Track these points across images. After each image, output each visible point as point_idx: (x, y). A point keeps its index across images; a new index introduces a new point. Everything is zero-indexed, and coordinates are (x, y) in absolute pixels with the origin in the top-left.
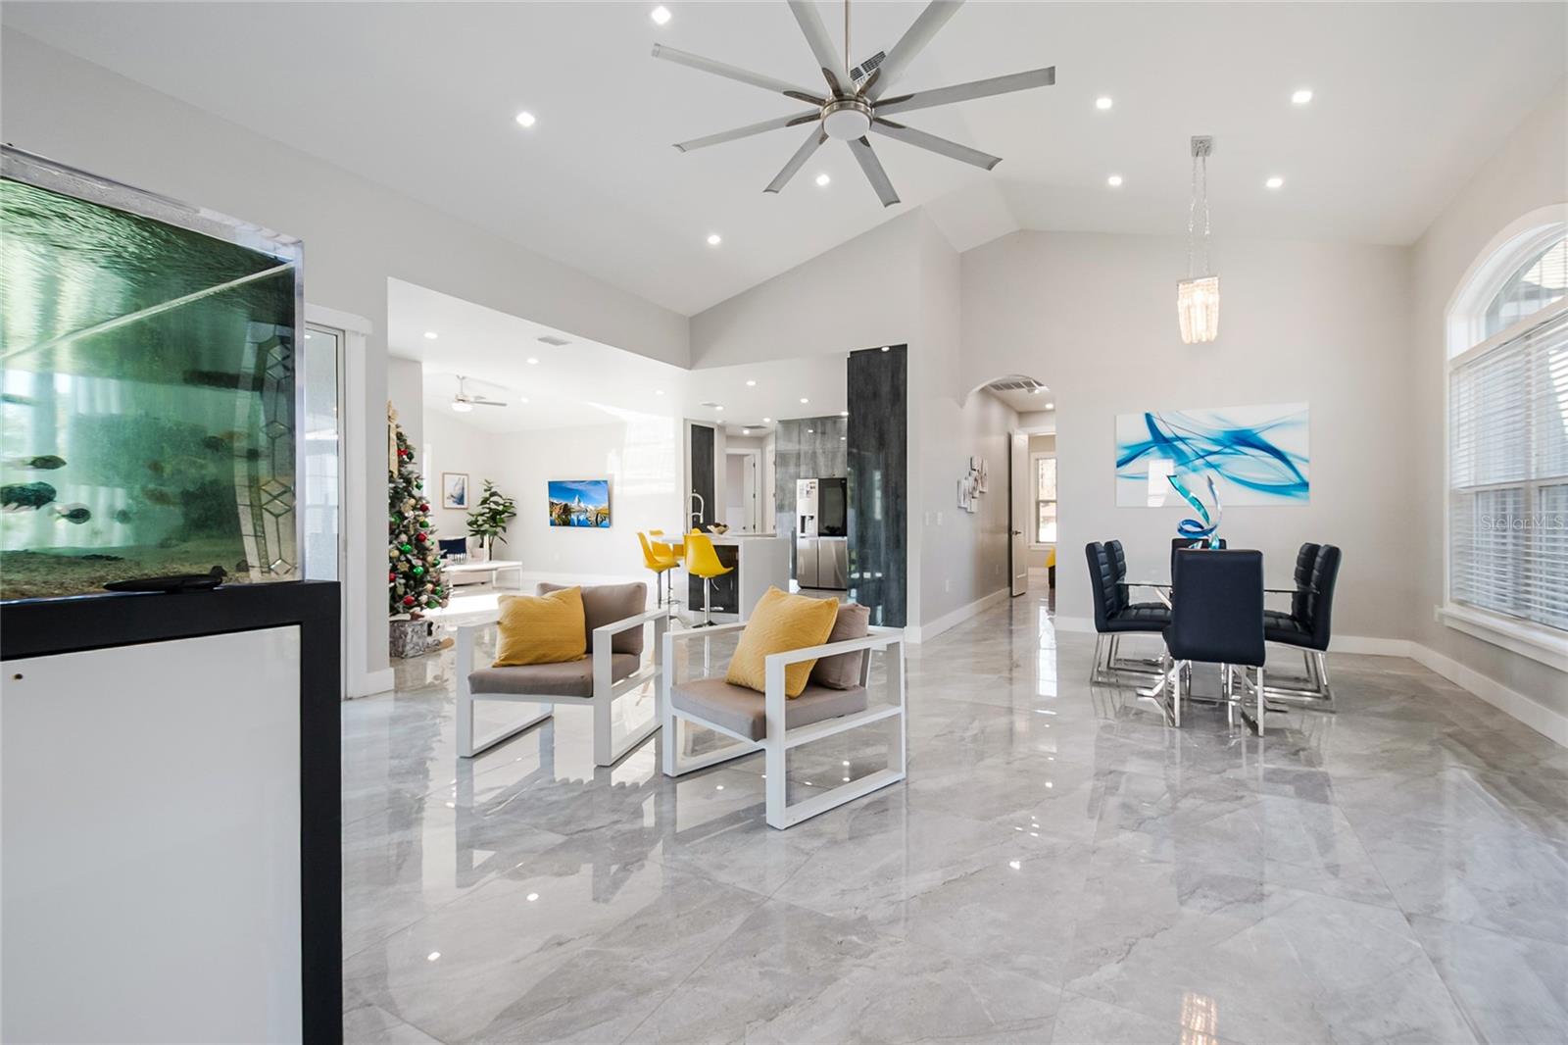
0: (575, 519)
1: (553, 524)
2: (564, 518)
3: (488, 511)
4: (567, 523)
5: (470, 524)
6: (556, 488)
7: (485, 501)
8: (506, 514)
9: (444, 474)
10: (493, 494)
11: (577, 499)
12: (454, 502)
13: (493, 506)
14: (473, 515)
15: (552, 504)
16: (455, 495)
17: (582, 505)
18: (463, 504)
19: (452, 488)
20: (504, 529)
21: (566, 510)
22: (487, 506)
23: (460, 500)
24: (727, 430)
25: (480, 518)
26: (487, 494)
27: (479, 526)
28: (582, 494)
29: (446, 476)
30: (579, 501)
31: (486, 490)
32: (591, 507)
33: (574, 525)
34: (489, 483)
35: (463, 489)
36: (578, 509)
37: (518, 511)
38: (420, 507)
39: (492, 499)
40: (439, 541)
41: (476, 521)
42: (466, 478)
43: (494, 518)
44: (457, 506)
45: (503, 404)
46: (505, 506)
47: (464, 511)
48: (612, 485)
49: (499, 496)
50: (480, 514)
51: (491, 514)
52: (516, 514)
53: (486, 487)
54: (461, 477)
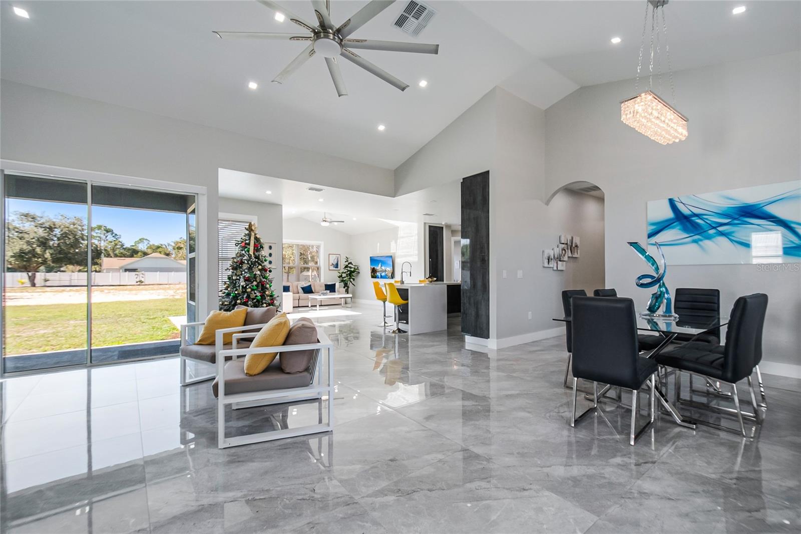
0: (379, 275)
1: (370, 277)
3: (347, 271)
4: (375, 276)
5: (339, 277)
6: (373, 260)
7: (347, 266)
8: (356, 273)
10: (350, 263)
11: (380, 265)
12: (334, 267)
13: (349, 269)
14: (340, 273)
15: (371, 268)
16: (334, 264)
17: (383, 268)
18: (338, 268)
19: (333, 260)
20: (354, 279)
21: (376, 270)
22: (347, 269)
23: (337, 266)
24: (452, 227)
25: (343, 274)
26: (347, 263)
27: (343, 278)
29: (330, 255)
30: (382, 266)
31: (346, 262)
33: (378, 278)
34: (348, 258)
35: (338, 261)
36: (380, 270)
37: (361, 272)
38: (264, 270)
39: (349, 265)
40: (326, 285)
41: (342, 275)
42: (339, 256)
43: (350, 274)
44: (335, 269)
45: (343, 222)
46: (354, 269)
47: (337, 271)
48: (394, 258)
49: (352, 264)
50: (343, 273)
51: (349, 272)
52: (359, 273)
53: (346, 260)
54: (337, 256)
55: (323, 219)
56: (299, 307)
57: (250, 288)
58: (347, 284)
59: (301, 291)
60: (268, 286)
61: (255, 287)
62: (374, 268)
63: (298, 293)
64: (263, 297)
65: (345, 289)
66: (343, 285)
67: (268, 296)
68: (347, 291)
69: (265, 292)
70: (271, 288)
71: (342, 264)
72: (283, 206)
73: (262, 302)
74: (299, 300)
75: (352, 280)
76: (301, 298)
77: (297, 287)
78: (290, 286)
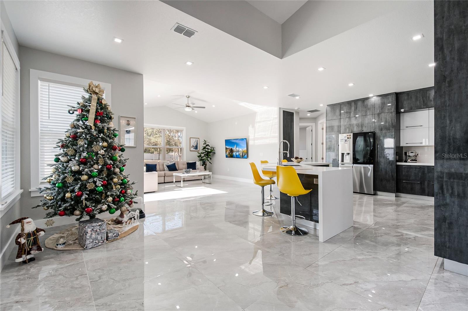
0: (235, 154)
2: (231, 155)
3: (205, 152)
4: (232, 156)
5: (199, 157)
6: (228, 142)
7: (204, 148)
8: (212, 153)
9: (190, 138)
10: (208, 145)
12: (194, 148)
13: (207, 150)
14: (199, 153)
15: (226, 148)
16: (194, 146)
17: (237, 149)
18: (197, 149)
19: (193, 143)
20: (211, 159)
21: (232, 151)
22: (205, 150)
23: (196, 147)
26: (205, 145)
27: (201, 157)
28: (237, 145)
29: (191, 139)
30: (236, 147)
31: (204, 144)
32: (240, 150)
34: (206, 141)
35: (197, 144)
36: (236, 150)
38: (111, 148)
39: (207, 147)
40: (187, 163)
41: (201, 155)
42: (198, 139)
43: (207, 155)
44: (195, 150)
45: (204, 108)
46: (211, 150)
47: (197, 152)
48: (248, 140)
49: (209, 146)
50: (202, 153)
51: (206, 153)
52: (215, 153)
53: (204, 143)
54: (197, 139)
55: (186, 104)
56: (164, 183)
57: (87, 174)
58: (205, 162)
59: (166, 168)
60: (117, 170)
61: (96, 174)
62: (231, 149)
63: (164, 171)
64: (107, 186)
65: (203, 167)
66: (202, 163)
67: (116, 184)
68: (205, 168)
69: (112, 179)
70: (123, 173)
71: (201, 146)
72: (144, 76)
73: (106, 193)
74: (164, 177)
75: (209, 159)
76: (166, 175)
77: (163, 165)
78: (156, 164)
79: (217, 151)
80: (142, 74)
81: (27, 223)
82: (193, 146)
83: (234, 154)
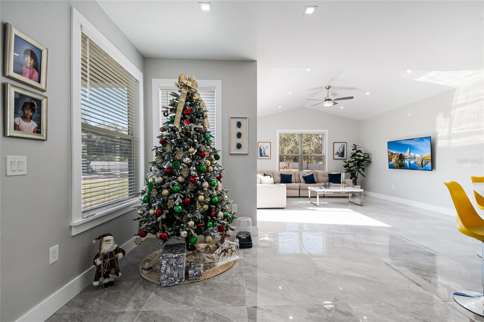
0: (408, 163)
1: (391, 167)
2: (399, 163)
3: (354, 160)
4: (402, 166)
5: (345, 167)
6: (392, 144)
7: (354, 155)
8: (366, 162)
9: (334, 143)
10: (360, 151)
11: (408, 151)
13: (357, 158)
14: (346, 162)
15: (390, 154)
17: (412, 154)
18: (344, 157)
19: (338, 148)
20: (363, 169)
21: (401, 157)
22: (355, 157)
23: (342, 154)
25: (350, 164)
26: (355, 151)
27: (349, 167)
28: (412, 148)
29: (335, 143)
30: (410, 152)
31: (353, 150)
32: (418, 155)
33: (406, 168)
34: (356, 146)
35: (344, 150)
36: (409, 156)
37: (373, 160)
39: (357, 154)
40: (329, 174)
41: (348, 165)
42: (345, 144)
43: (358, 164)
44: (340, 158)
45: (352, 98)
46: (365, 157)
47: (343, 160)
48: (435, 140)
49: (362, 152)
50: (350, 162)
51: (357, 161)
52: (370, 162)
53: (353, 148)
54: (343, 144)
55: (325, 98)
56: (299, 197)
57: (168, 188)
58: (355, 174)
59: (302, 180)
60: (206, 184)
61: (177, 188)
62: (401, 155)
63: (300, 182)
66: (350, 176)
67: (202, 203)
68: (355, 183)
69: (196, 197)
71: (349, 151)
74: (299, 190)
75: (360, 170)
76: (301, 188)
77: (299, 175)
78: (292, 175)
79: (374, 159)
80: (256, 60)
81: (106, 241)
82: (338, 153)
83: (405, 162)
